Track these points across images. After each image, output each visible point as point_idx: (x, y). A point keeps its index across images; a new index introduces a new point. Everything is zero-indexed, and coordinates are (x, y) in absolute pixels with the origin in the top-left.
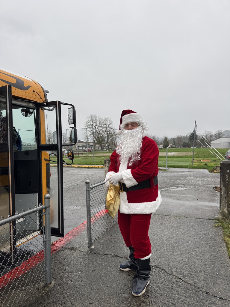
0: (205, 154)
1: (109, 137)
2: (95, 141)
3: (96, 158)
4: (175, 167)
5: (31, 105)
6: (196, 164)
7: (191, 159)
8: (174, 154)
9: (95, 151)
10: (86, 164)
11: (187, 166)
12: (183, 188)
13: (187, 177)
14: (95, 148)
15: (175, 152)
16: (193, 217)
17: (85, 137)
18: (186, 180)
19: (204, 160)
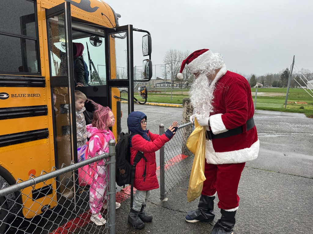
0: (300, 96)
1: (189, 74)
2: (173, 78)
3: (174, 96)
4: (264, 109)
5: (99, 31)
6: (289, 107)
7: (284, 101)
8: (262, 95)
9: (173, 88)
10: (163, 102)
11: (279, 108)
12: (275, 135)
13: (279, 122)
14: (173, 86)
15: (264, 92)
16: (291, 174)
17: (164, 74)
18: (278, 126)
19: (299, 103)
